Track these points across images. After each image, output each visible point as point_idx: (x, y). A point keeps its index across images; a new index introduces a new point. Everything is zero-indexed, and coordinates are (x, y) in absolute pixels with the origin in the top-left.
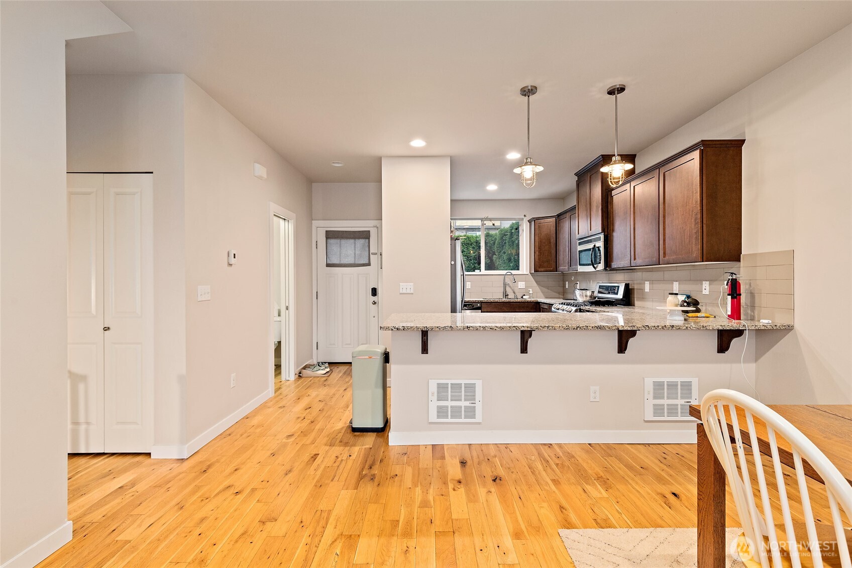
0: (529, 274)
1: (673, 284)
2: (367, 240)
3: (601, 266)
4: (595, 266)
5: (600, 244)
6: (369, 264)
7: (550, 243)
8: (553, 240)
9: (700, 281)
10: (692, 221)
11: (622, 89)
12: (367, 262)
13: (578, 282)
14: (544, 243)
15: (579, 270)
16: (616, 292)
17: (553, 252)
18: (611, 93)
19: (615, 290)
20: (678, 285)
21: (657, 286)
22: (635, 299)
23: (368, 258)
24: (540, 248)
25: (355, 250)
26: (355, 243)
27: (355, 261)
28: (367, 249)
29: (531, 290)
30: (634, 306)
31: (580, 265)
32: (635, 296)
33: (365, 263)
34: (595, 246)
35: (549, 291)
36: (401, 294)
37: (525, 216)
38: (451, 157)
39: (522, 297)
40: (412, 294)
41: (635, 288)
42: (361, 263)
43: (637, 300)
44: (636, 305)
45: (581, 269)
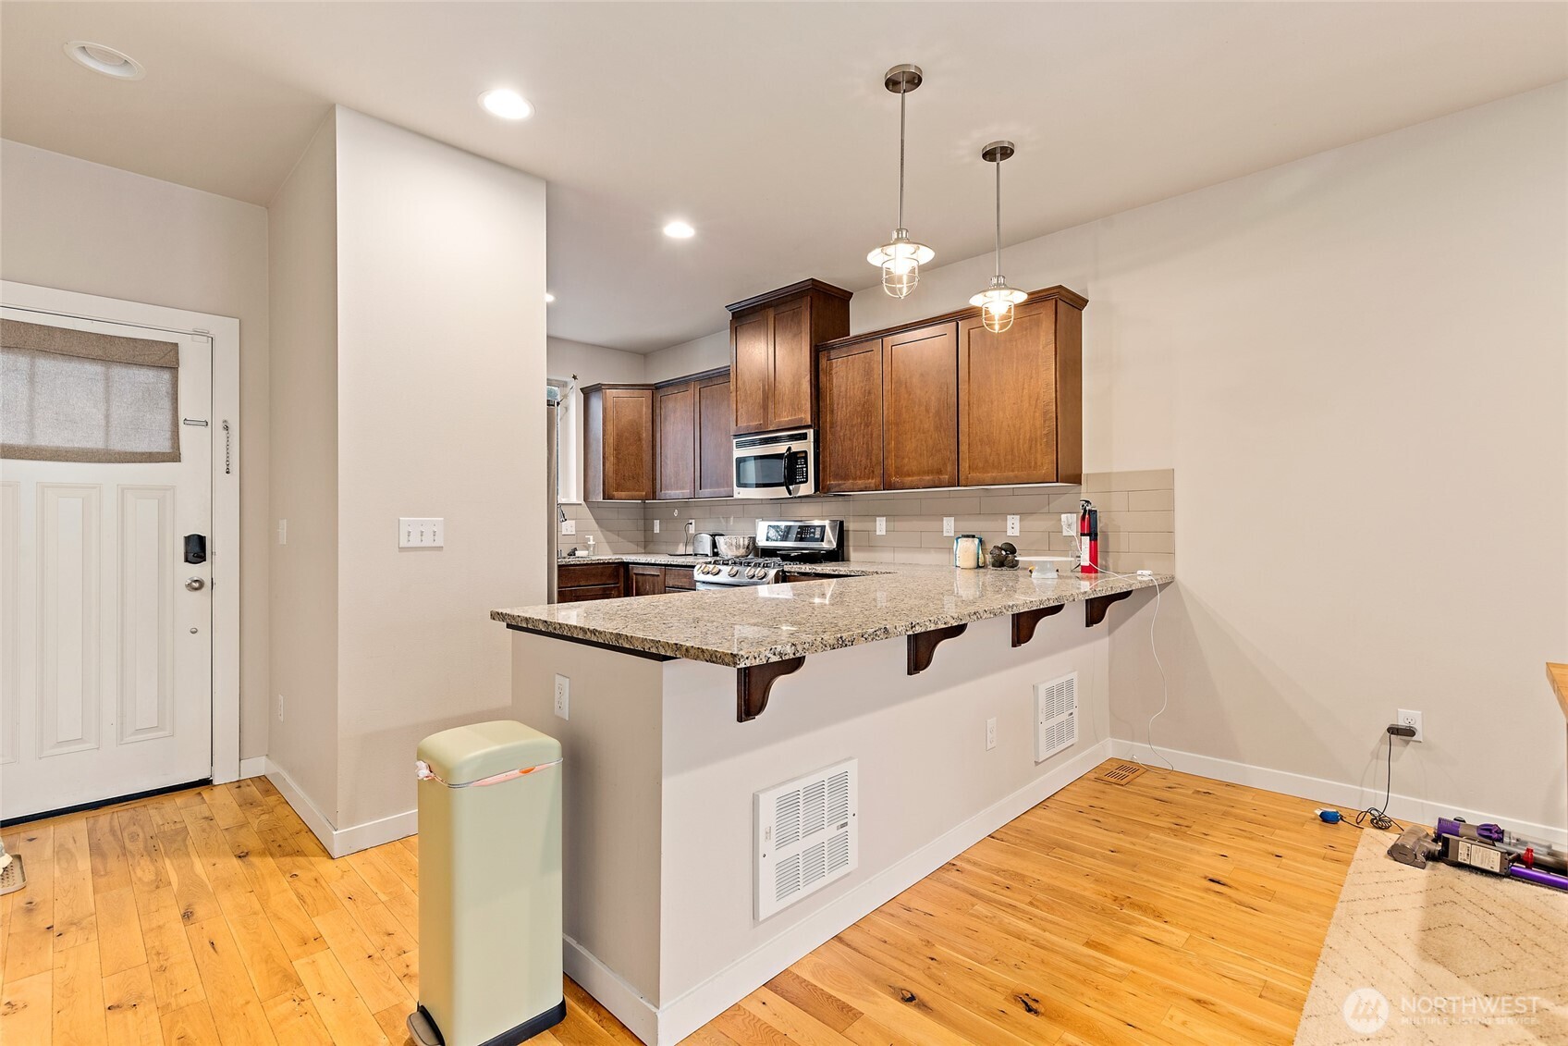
0: (582, 501)
1: (942, 520)
2: (166, 376)
3: (806, 489)
4: (791, 487)
5: (807, 446)
6: (174, 456)
7: (640, 440)
8: (646, 435)
9: (1003, 515)
10: (1037, 414)
11: (1006, 152)
12: (164, 446)
13: (693, 521)
14: (627, 439)
15: (736, 496)
16: (817, 536)
17: (647, 457)
18: (989, 155)
19: (814, 533)
20: (953, 522)
21: (900, 525)
22: (851, 549)
23: (168, 435)
24: (617, 449)
25: (108, 401)
26: (107, 379)
27: (107, 440)
28: (166, 404)
29: (591, 537)
30: (848, 560)
31: (740, 485)
32: (851, 543)
33: (154, 449)
34: (789, 448)
35: (621, 540)
36: (402, 549)
37: (575, 377)
38: (549, 184)
39: (572, 553)
40: (440, 548)
41: (851, 528)
42: (139, 450)
43: (855, 550)
44: (851, 560)
45: (741, 493)
